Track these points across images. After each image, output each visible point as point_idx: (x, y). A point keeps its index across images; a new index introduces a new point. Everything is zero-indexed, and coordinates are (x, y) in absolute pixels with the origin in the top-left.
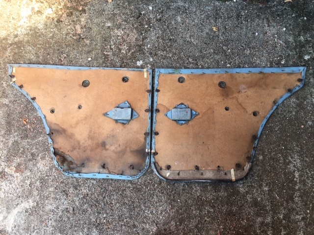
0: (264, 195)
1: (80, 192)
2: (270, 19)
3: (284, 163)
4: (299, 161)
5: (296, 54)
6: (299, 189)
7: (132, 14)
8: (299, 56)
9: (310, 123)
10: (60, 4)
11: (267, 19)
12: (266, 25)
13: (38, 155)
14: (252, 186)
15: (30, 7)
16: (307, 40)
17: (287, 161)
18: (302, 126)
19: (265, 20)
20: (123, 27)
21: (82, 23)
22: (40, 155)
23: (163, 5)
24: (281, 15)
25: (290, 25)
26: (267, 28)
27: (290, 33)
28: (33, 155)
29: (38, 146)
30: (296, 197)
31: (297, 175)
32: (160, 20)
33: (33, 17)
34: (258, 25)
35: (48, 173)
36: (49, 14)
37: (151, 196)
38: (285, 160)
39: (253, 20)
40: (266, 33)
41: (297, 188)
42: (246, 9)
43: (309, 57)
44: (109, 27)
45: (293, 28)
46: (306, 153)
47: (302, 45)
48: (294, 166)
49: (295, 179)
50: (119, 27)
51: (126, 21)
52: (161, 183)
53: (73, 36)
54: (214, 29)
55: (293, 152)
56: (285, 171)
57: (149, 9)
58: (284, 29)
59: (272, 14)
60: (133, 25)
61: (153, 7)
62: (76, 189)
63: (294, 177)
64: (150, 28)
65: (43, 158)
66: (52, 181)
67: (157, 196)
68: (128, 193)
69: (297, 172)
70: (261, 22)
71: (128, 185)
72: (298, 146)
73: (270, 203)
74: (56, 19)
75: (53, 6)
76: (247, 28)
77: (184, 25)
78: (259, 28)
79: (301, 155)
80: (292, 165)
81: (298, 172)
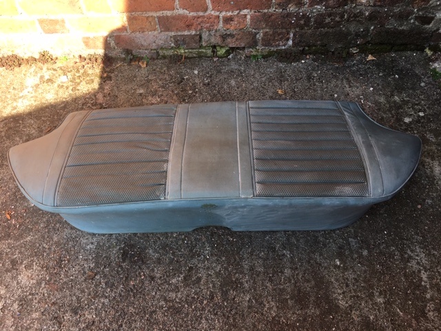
0: (378, 309)
1: (82, 319)
2: (351, 79)
3: (402, 260)
4: (423, 255)
5: (393, 117)
6: (432, 299)
7: (171, 79)
8: (397, 119)
9: (430, 201)
10: (78, 71)
11: (347, 79)
12: (347, 86)
13: (21, 263)
14: (358, 297)
15: (39, 75)
16: (404, 100)
17: (406, 256)
18: (419, 207)
19: (345, 81)
20: (160, 94)
21: (106, 91)
22: (25, 262)
23: (211, 69)
24: (365, 74)
25: (378, 85)
26: (348, 89)
27: (380, 94)
28: (14, 262)
29: (23, 249)
30: (429, 311)
31: (424, 276)
32: (209, 84)
33: (40, 86)
34: (337, 86)
35: (34, 289)
36: (62, 82)
37: (197, 320)
38: (402, 255)
39: (328, 82)
40: (348, 94)
41: (428, 296)
42: (318, 70)
43: (411, 120)
44: (141, 94)
45: (383, 87)
46: (431, 244)
47: (398, 107)
48: (418, 263)
49: (423, 283)
50: (154, 94)
51: (163, 87)
52: (213, 298)
53: (93, 105)
54: (280, 92)
55: (412, 243)
56: (406, 271)
57: (194, 73)
58: (371, 89)
59: (353, 73)
60: (173, 91)
61: (199, 72)
62: (76, 313)
63: (421, 279)
64: (196, 93)
65: (28, 267)
66: (39, 302)
67: (207, 320)
68: (159, 316)
69: (423, 272)
70: (339, 82)
71: (161, 304)
72: (418, 234)
73: (389, 323)
74: (71, 88)
75: (69, 74)
76: (322, 90)
77: (240, 89)
78: (337, 90)
79: (424, 248)
80: (414, 262)
81: (425, 271)
